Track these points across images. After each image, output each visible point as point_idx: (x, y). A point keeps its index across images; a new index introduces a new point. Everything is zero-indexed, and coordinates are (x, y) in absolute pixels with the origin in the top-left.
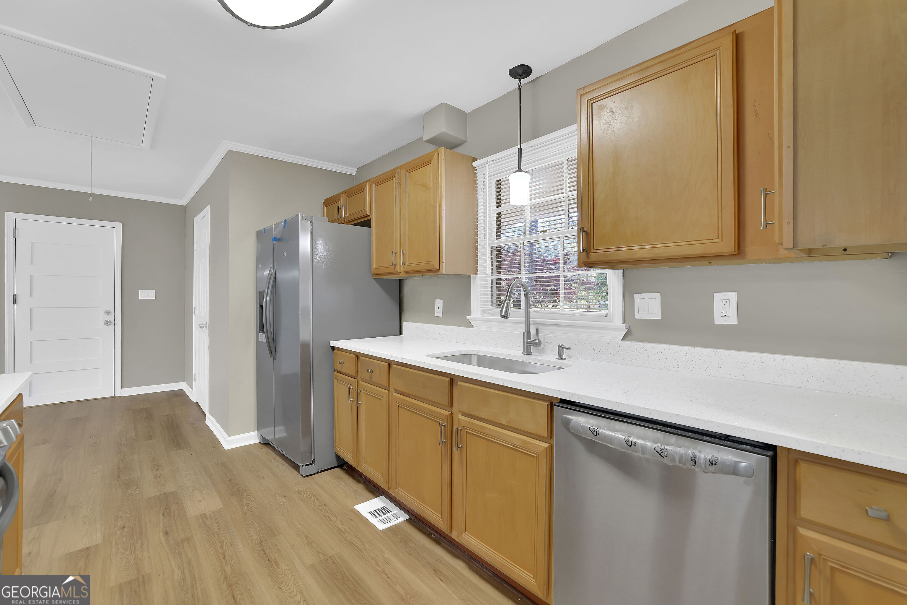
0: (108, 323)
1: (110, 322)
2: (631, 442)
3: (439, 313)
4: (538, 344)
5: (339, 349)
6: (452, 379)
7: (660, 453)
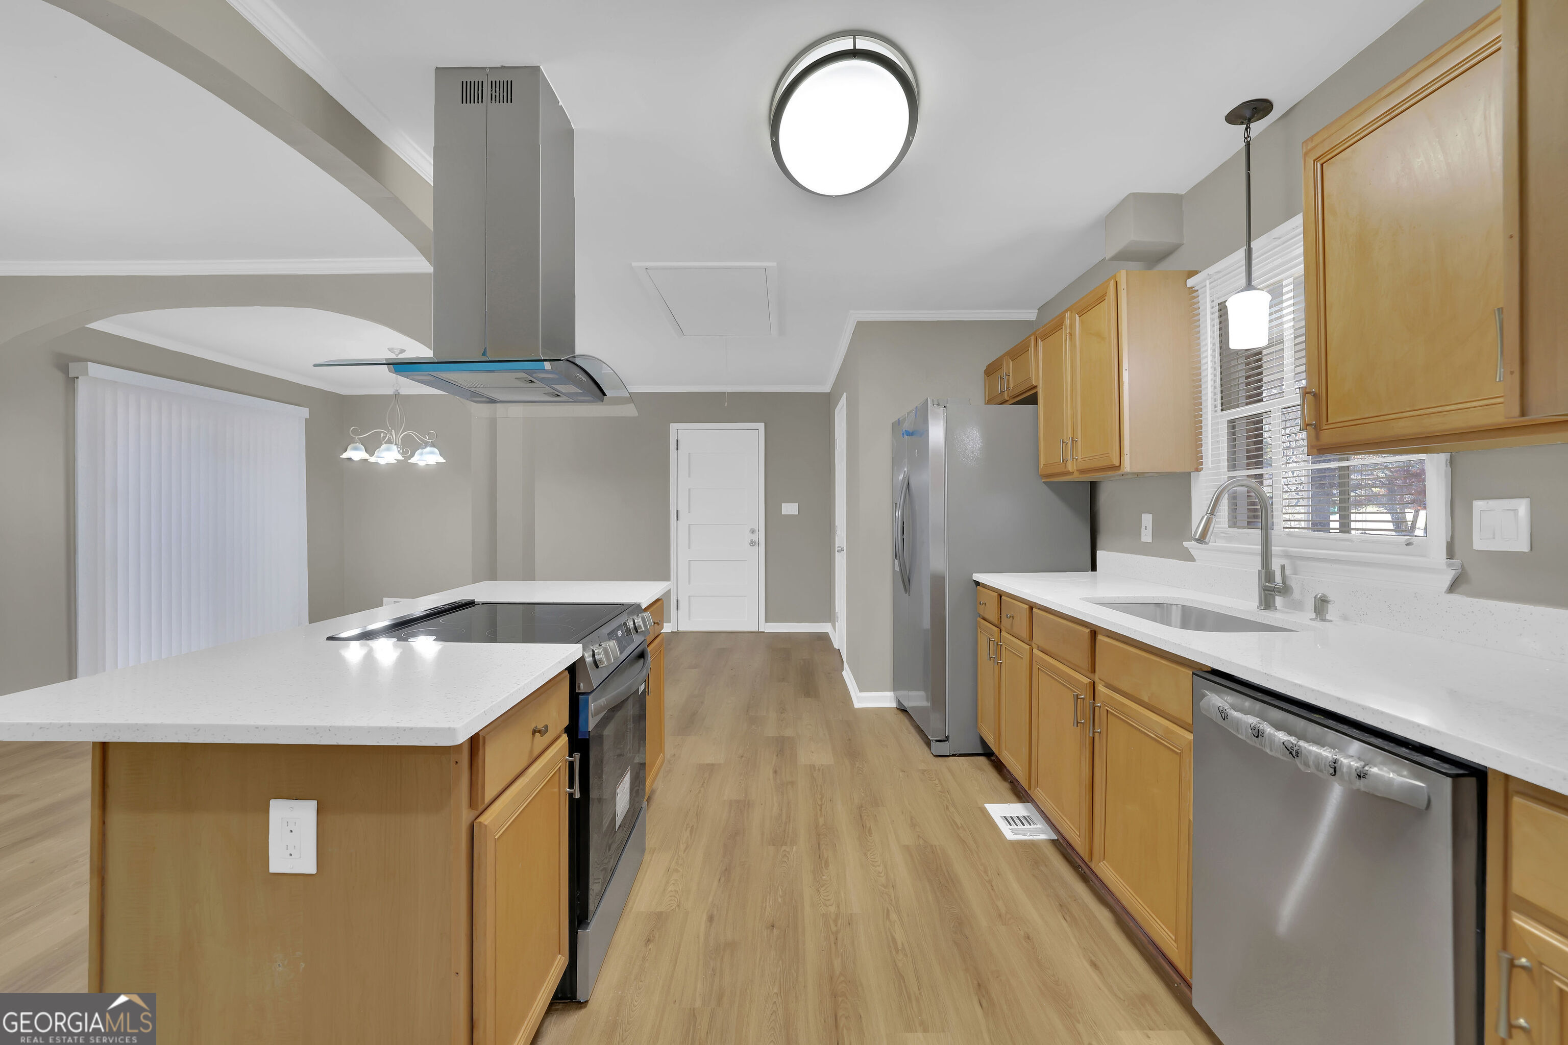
0: (752, 543)
1: (755, 542)
2: (1258, 730)
3: (1147, 536)
4: (1285, 590)
5: (985, 586)
6: (1095, 632)
7: (1291, 750)
